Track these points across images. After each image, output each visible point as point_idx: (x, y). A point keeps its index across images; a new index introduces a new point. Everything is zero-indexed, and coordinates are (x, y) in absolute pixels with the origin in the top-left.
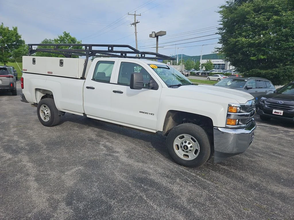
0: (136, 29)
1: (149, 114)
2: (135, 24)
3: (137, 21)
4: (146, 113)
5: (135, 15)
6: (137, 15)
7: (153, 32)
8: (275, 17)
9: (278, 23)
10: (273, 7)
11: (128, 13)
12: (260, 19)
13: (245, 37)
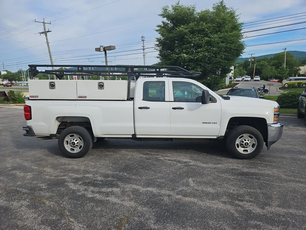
0: (47, 39)
1: (212, 123)
2: (45, 33)
3: (47, 30)
4: (209, 123)
5: (44, 23)
6: (46, 23)
7: (101, 46)
8: (206, 39)
9: (209, 43)
10: (203, 30)
11: (35, 20)
12: (196, 39)
13: (187, 54)
